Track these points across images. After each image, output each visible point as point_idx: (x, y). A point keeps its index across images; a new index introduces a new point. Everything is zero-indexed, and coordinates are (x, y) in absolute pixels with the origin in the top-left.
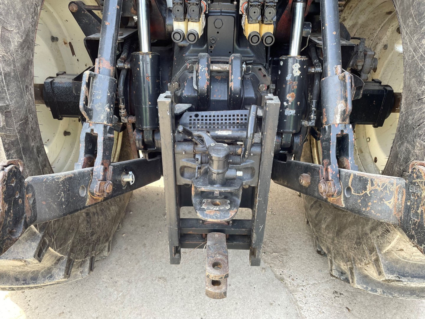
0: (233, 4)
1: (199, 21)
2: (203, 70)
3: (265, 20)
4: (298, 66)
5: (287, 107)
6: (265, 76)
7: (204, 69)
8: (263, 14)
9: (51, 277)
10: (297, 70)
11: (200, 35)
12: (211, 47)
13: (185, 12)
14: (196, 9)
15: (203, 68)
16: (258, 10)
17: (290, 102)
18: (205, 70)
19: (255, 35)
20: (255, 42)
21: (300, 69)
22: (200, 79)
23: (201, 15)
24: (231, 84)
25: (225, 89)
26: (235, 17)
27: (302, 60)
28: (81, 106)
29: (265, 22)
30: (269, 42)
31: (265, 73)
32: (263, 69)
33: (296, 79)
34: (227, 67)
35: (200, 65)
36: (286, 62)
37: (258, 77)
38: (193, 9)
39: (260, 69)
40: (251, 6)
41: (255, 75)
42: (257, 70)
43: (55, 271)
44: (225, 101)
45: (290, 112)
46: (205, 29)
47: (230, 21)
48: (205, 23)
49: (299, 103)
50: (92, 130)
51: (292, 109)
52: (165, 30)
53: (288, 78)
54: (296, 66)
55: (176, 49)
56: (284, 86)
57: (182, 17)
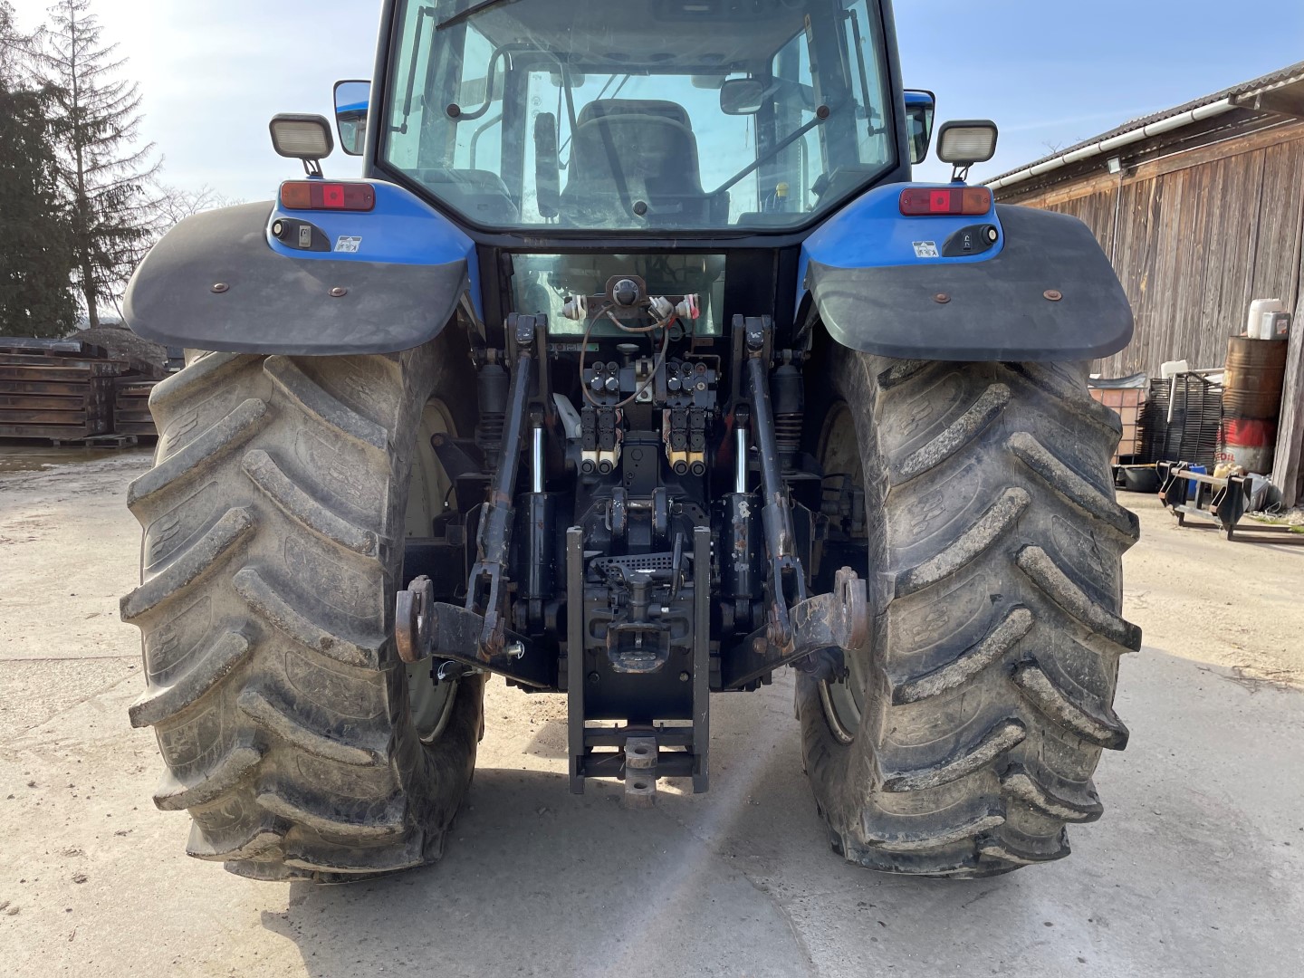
0: (655, 432)
1: (613, 450)
2: (618, 508)
3: (692, 447)
4: (746, 504)
5: (737, 560)
6: (701, 517)
7: (619, 506)
8: (689, 442)
9: (383, 818)
10: (745, 510)
11: (615, 466)
12: (628, 483)
13: (597, 442)
14: (610, 437)
15: (617, 504)
16: (683, 438)
17: (741, 553)
18: (621, 507)
19: (680, 463)
20: (682, 472)
21: (748, 508)
22: (615, 517)
23: (616, 444)
24: (655, 521)
25: (647, 532)
26: (658, 446)
27: (751, 497)
28: (478, 540)
29: (692, 450)
30: (699, 472)
31: (702, 514)
32: (698, 508)
33: (747, 521)
34: (650, 504)
35: (614, 502)
36: (730, 501)
37: (691, 518)
38: (604, 437)
39: (694, 509)
40: (674, 432)
41: (688, 516)
42: (691, 510)
43: (389, 810)
44: (648, 546)
45: (743, 568)
46: (620, 461)
47: (652, 451)
48: (620, 453)
49: (753, 554)
50: (485, 571)
51: (744, 563)
52: (564, 466)
53: (735, 520)
54: (743, 506)
55: (579, 488)
56: (730, 531)
57: (594, 446)
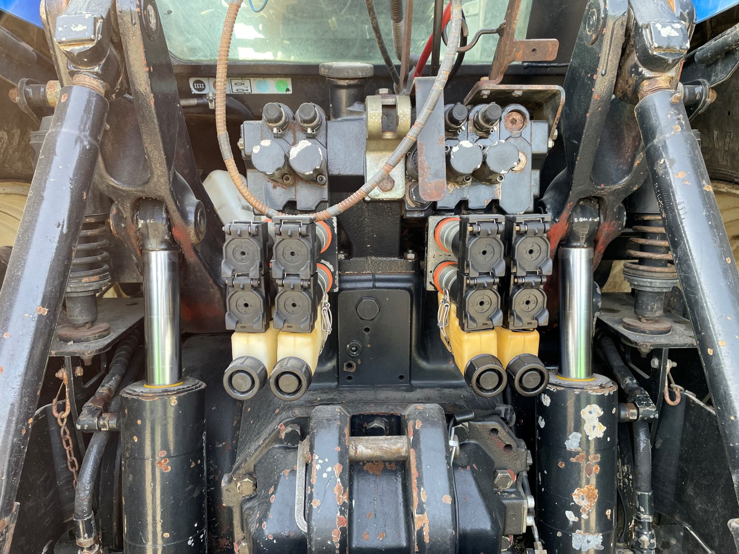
0: (406, 258)
1: (312, 327)
2: (325, 475)
3: (515, 320)
4: (597, 411)
5: (577, 526)
6: (508, 447)
7: (329, 469)
10: (596, 422)
14: (303, 299)
16: (492, 298)
17: (585, 511)
18: (332, 473)
19: (489, 369)
21: (602, 420)
22: (318, 507)
23: (319, 308)
24: (420, 519)
25: (397, 508)
26: (412, 289)
27: (606, 395)
29: (511, 327)
31: (510, 441)
32: (502, 429)
34: (400, 448)
35: (317, 457)
36: (558, 398)
37: (487, 452)
38: (292, 299)
39: (495, 431)
41: (481, 448)
42: (486, 434)
45: (588, 542)
48: (330, 325)
49: (609, 512)
51: (591, 532)
53: (572, 442)
54: (590, 412)
56: (562, 465)
57: (260, 324)
